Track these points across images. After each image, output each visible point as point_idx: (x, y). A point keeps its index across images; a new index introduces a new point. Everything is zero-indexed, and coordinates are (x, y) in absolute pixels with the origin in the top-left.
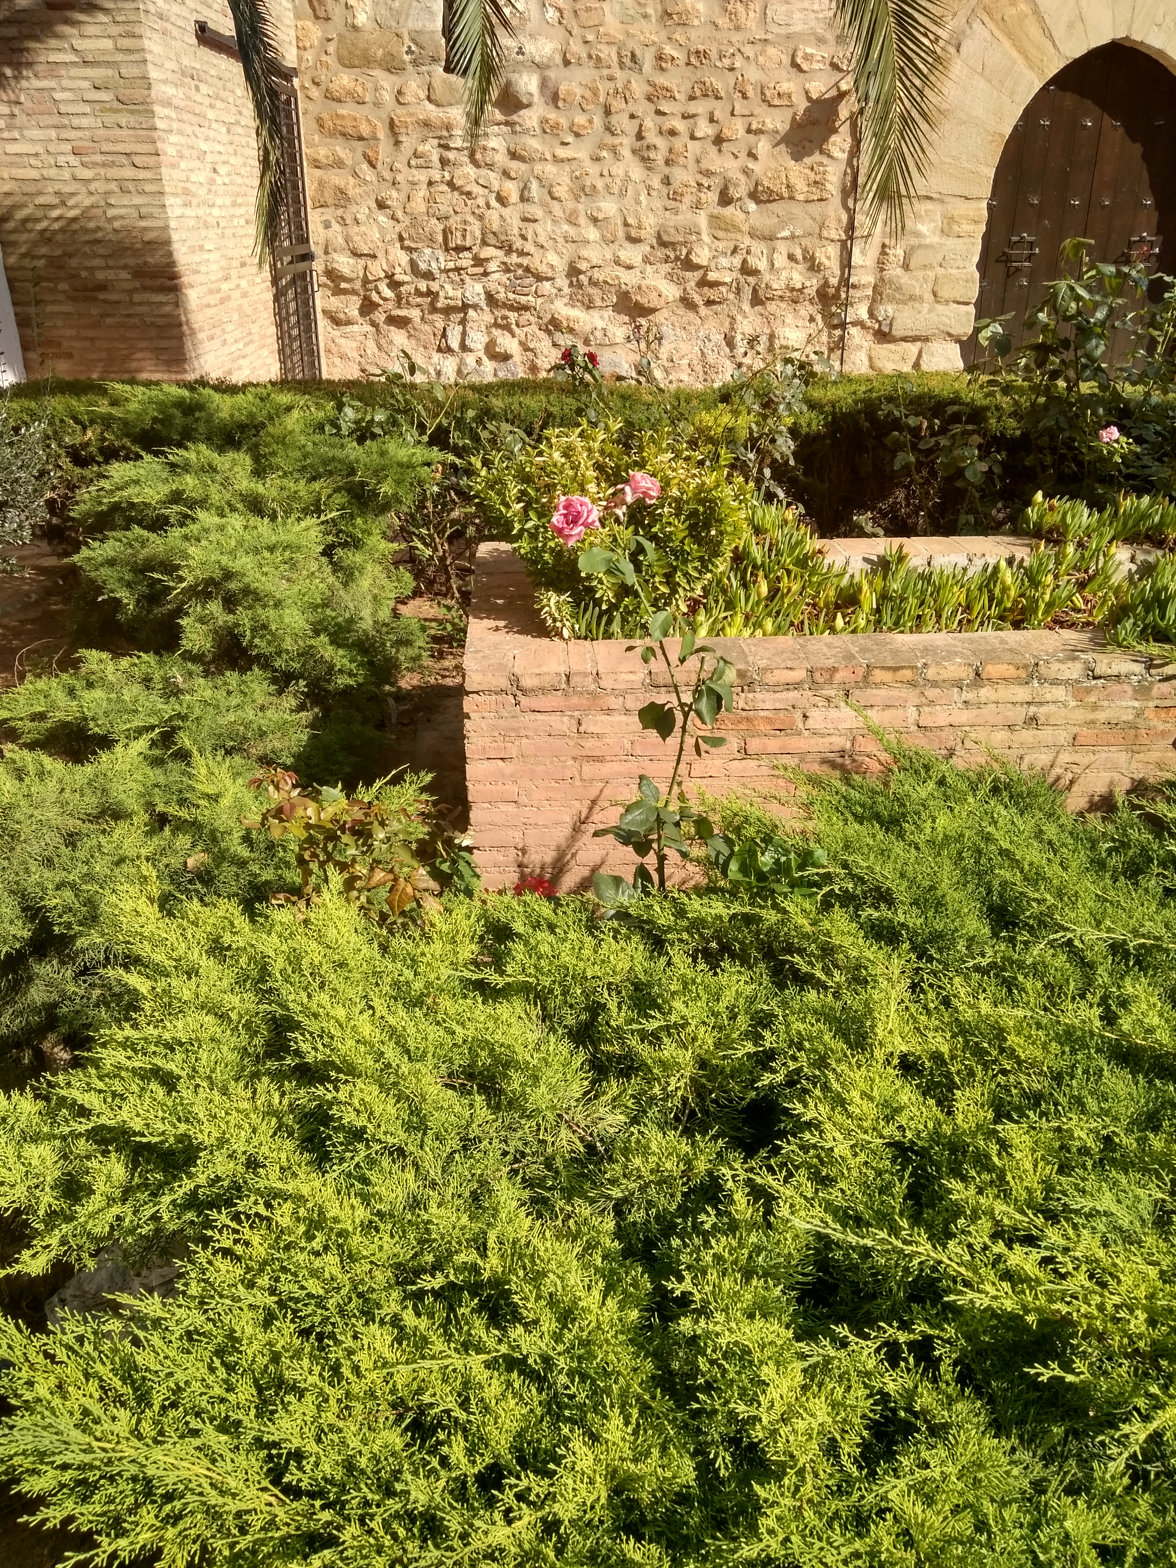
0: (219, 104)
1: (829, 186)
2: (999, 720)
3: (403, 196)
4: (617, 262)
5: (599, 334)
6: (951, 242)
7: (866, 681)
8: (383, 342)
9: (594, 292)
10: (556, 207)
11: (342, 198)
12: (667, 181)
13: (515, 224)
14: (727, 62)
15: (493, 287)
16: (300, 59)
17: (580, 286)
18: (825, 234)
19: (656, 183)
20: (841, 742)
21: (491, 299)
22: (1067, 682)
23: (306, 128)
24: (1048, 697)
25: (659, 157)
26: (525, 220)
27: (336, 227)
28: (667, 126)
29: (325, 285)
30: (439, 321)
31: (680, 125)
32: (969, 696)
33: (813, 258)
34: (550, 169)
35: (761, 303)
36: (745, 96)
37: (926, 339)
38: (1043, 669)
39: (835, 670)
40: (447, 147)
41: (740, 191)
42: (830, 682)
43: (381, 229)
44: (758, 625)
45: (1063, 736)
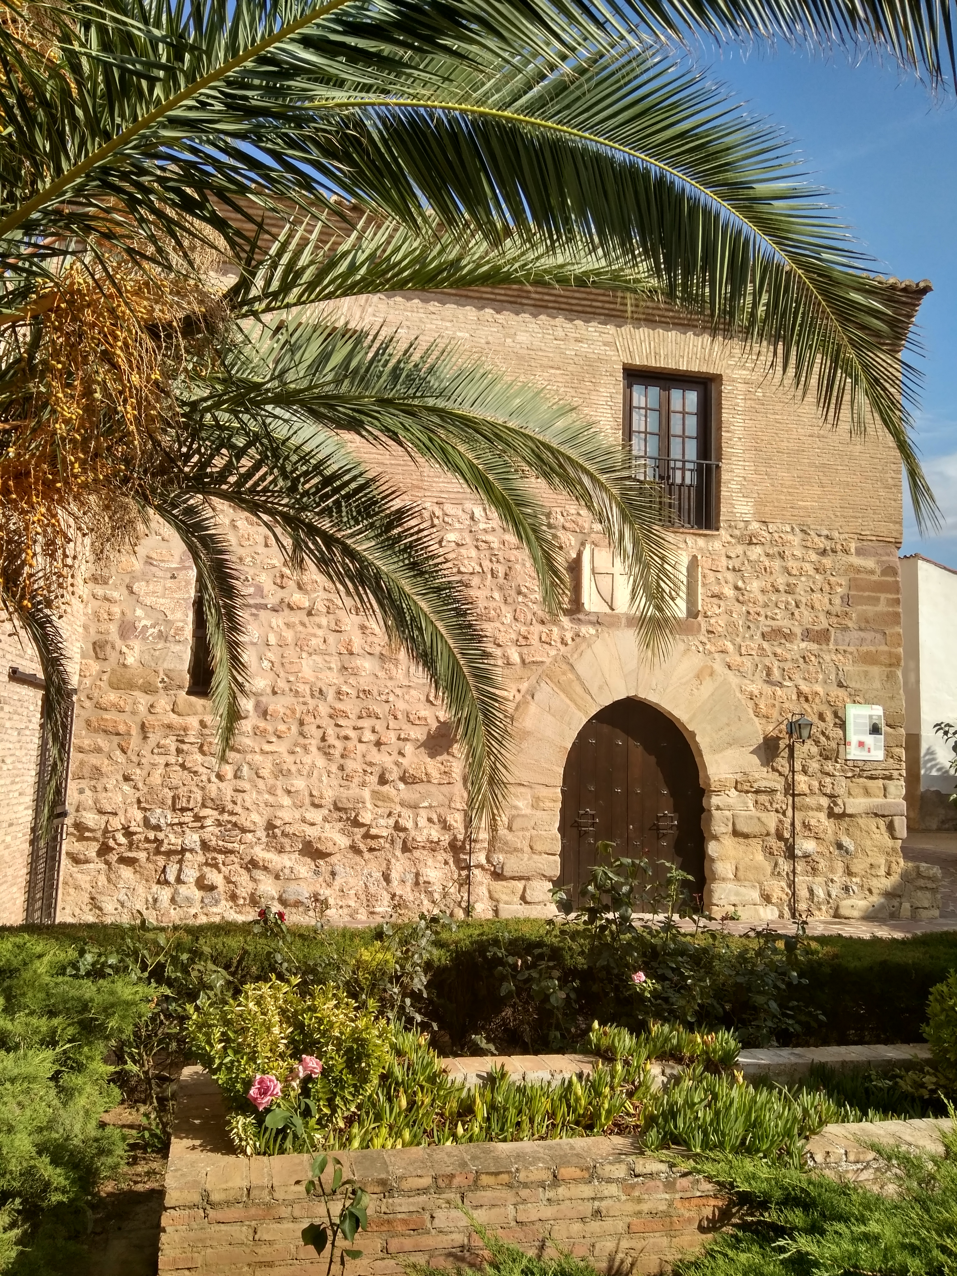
0: (16, 717)
1: (454, 775)
2: (573, 1214)
3: (145, 773)
4: (304, 821)
5: (287, 871)
6: (539, 813)
7: (476, 1185)
8: (113, 876)
9: (286, 841)
10: (260, 783)
11: (97, 773)
12: (342, 768)
13: (228, 793)
14: (384, 697)
15: (206, 836)
16: (80, 682)
17: (275, 837)
18: (453, 805)
19: (334, 768)
20: (459, 1238)
21: (205, 845)
22: (617, 1181)
23: (77, 726)
24: (606, 1193)
25: (337, 753)
26: (236, 791)
27: (88, 792)
28: (343, 733)
29: (72, 834)
30: (161, 861)
31: (352, 734)
32: (550, 1194)
33: (445, 821)
34: (258, 758)
35: (410, 851)
36: (396, 718)
37: (528, 879)
38: (599, 1171)
39: (452, 1176)
40: (183, 742)
41: (394, 775)
42: (449, 1186)
43: (124, 795)
44: (399, 1134)
45: (621, 1226)
